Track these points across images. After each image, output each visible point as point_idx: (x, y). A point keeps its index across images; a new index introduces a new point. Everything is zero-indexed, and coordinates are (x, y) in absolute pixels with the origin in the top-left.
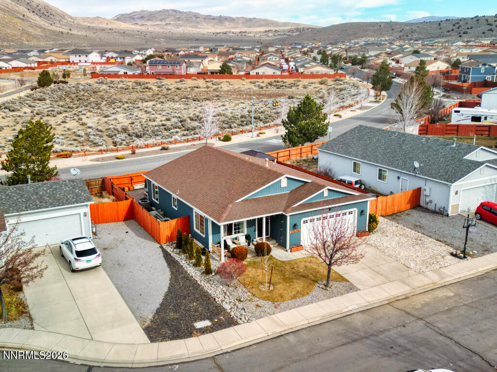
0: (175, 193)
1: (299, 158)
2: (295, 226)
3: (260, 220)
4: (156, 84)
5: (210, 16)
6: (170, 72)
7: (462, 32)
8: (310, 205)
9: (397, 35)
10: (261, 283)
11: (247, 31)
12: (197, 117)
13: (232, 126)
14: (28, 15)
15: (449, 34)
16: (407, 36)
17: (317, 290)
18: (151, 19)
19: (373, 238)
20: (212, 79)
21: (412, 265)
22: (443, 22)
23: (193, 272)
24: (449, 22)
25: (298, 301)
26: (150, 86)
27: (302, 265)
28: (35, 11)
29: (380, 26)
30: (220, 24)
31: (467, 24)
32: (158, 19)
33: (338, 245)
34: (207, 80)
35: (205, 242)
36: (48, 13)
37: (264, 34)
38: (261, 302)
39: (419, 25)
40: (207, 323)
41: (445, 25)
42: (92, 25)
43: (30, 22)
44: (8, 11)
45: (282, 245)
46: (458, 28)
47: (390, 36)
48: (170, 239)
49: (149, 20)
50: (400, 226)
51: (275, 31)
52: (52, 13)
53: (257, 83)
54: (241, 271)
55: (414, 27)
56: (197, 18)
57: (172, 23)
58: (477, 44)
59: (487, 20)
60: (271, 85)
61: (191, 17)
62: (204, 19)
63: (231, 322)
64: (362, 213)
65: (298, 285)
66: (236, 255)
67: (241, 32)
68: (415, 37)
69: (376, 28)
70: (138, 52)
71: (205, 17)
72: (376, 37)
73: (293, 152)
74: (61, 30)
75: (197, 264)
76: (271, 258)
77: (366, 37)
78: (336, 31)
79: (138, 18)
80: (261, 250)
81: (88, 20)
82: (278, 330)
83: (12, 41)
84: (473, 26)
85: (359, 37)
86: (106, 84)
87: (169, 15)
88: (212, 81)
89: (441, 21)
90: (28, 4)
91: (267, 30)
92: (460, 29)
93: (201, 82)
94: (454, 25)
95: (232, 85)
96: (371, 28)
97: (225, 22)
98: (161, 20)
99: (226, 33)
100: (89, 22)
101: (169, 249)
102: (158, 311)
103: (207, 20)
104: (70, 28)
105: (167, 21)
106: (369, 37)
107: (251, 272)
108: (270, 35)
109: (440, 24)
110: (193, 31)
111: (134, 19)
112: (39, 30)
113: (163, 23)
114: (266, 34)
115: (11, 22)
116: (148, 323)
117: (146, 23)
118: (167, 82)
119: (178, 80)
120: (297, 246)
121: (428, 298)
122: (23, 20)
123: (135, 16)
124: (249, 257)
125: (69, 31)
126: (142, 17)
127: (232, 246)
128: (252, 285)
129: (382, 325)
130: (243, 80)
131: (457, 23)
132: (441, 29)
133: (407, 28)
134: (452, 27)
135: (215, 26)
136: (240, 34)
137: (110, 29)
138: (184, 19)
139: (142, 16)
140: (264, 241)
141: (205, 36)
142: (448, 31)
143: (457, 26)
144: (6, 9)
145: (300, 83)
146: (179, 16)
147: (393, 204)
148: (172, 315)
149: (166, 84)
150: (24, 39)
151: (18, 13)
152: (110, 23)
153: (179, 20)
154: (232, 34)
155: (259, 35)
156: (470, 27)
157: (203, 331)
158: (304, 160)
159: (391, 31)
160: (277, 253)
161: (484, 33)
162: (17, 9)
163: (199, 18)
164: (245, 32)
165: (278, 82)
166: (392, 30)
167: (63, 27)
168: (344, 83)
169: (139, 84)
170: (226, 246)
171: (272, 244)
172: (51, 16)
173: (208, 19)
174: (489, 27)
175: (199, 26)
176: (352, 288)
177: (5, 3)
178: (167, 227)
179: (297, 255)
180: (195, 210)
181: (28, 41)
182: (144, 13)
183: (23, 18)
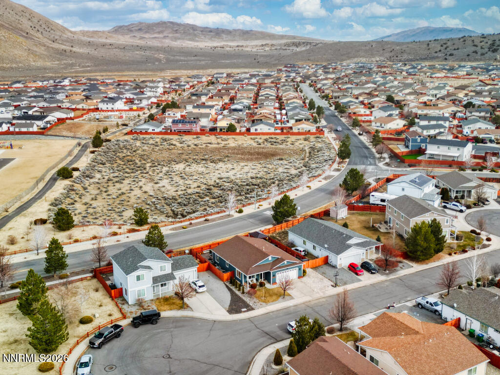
0: (228, 261)
1: (280, 231)
2: (274, 276)
3: (261, 274)
4: (178, 140)
5: (207, 28)
6: (189, 130)
7: (448, 53)
8: (280, 267)
9: (388, 55)
10: (262, 297)
11: (244, 45)
12: (218, 184)
13: (242, 194)
14: (31, 32)
15: (436, 55)
16: (397, 57)
17: (280, 299)
18: (149, 31)
19: (304, 279)
20: (221, 136)
21: (315, 290)
22: (432, 42)
23: (238, 293)
24: (437, 42)
25: (274, 303)
26: (174, 143)
27: (276, 290)
28: (36, 27)
29: (372, 46)
30: (217, 37)
31: (454, 44)
32: (155, 32)
33: (287, 284)
34: (217, 137)
35: (241, 281)
36: (48, 28)
37: (260, 48)
38: (262, 303)
39: (409, 45)
40: (245, 309)
41: (433, 45)
42: (92, 39)
43: (34, 39)
44: (12, 29)
45: (269, 282)
46: (446, 49)
47: (381, 56)
48: (227, 280)
49: (146, 32)
50: (317, 273)
51: (272, 45)
52: (53, 28)
53: (256, 140)
54: (255, 293)
55: (404, 48)
56: (194, 30)
57: (170, 35)
58: (454, 76)
59: (473, 41)
60: (267, 141)
61: (188, 30)
62: (202, 31)
63: (253, 309)
64: (300, 269)
65: (274, 297)
66: (253, 287)
67: (238, 46)
68: (404, 58)
69: (367, 48)
70: (150, 89)
71: (202, 29)
72: (367, 57)
73: (277, 228)
74: (63, 47)
75: (239, 290)
76: (265, 288)
77: (357, 57)
78: (330, 51)
79: (136, 30)
80: (262, 285)
81: (87, 34)
82: (267, 311)
83: (20, 62)
84: (460, 47)
85: (351, 58)
86: (140, 140)
87: (166, 27)
88: (221, 137)
89: (430, 41)
90: (29, 19)
91: (264, 44)
92: (447, 50)
93: (212, 138)
94: (442, 46)
95: (237, 141)
96: (362, 48)
97: (223, 35)
98: (159, 33)
99: (223, 48)
100: (88, 37)
101: (228, 284)
102: (230, 306)
103: (204, 33)
104: (71, 45)
105: (165, 34)
106: (361, 57)
107: (258, 293)
108: (267, 49)
109: (428, 44)
110: (191, 44)
111: (131, 31)
112: (43, 48)
113: (161, 36)
114: (263, 48)
115: (17, 41)
116: (227, 309)
117: (144, 36)
118: (186, 138)
119: (195, 136)
120: (275, 283)
121: (316, 302)
122: (26, 37)
123: (132, 28)
124: (258, 287)
125: (71, 49)
126: (140, 30)
127: (251, 283)
128: (259, 298)
129: (299, 310)
130: (245, 136)
131: (445, 44)
132: (429, 49)
133: (398, 48)
134: (439, 48)
135: (213, 39)
136: (237, 48)
137: (110, 45)
138: (182, 32)
139: (139, 28)
140: (263, 281)
141: (203, 50)
142: (436, 52)
143: (445, 46)
144: (10, 27)
145: (288, 140)
146: (176, 29)
147: (316, 263)
148: (234, 307)
149: (186, 141)
150: (31, 59)
151: (21, 30)
152: (109, 37)
153: (177, 33)
154: (229, 49)
155: (256, 49)
156: (456, 48)
157: (245, 312)
158: (283, 232)
159: (382, 52)
160: (268, 286)
161: (468, 55)
162: (20, 26)
163: (196, 30)
164: (242, 46)
165: (272, 138)
166: (384, 50)
167: (65, 43)
168: (322, 141)
169: (165, 140)
170: (249, 284)
171: (265, 282)
172: (52, 31)
173: (206, 31)
174: (474, 49)
175: (197, 39)
176: (292, 298)
177: (9, 20)
178: (226, 275)
179: (275, 286)
180: (237, 269)
181: (34, 61)
182: (141, 25)
183: (26, 35)
